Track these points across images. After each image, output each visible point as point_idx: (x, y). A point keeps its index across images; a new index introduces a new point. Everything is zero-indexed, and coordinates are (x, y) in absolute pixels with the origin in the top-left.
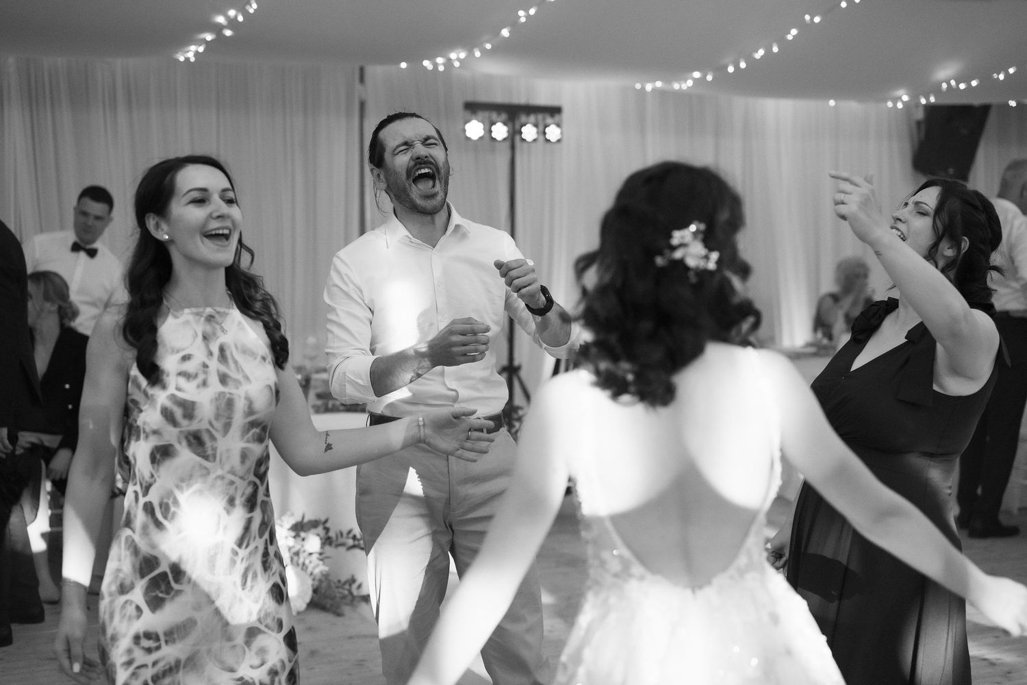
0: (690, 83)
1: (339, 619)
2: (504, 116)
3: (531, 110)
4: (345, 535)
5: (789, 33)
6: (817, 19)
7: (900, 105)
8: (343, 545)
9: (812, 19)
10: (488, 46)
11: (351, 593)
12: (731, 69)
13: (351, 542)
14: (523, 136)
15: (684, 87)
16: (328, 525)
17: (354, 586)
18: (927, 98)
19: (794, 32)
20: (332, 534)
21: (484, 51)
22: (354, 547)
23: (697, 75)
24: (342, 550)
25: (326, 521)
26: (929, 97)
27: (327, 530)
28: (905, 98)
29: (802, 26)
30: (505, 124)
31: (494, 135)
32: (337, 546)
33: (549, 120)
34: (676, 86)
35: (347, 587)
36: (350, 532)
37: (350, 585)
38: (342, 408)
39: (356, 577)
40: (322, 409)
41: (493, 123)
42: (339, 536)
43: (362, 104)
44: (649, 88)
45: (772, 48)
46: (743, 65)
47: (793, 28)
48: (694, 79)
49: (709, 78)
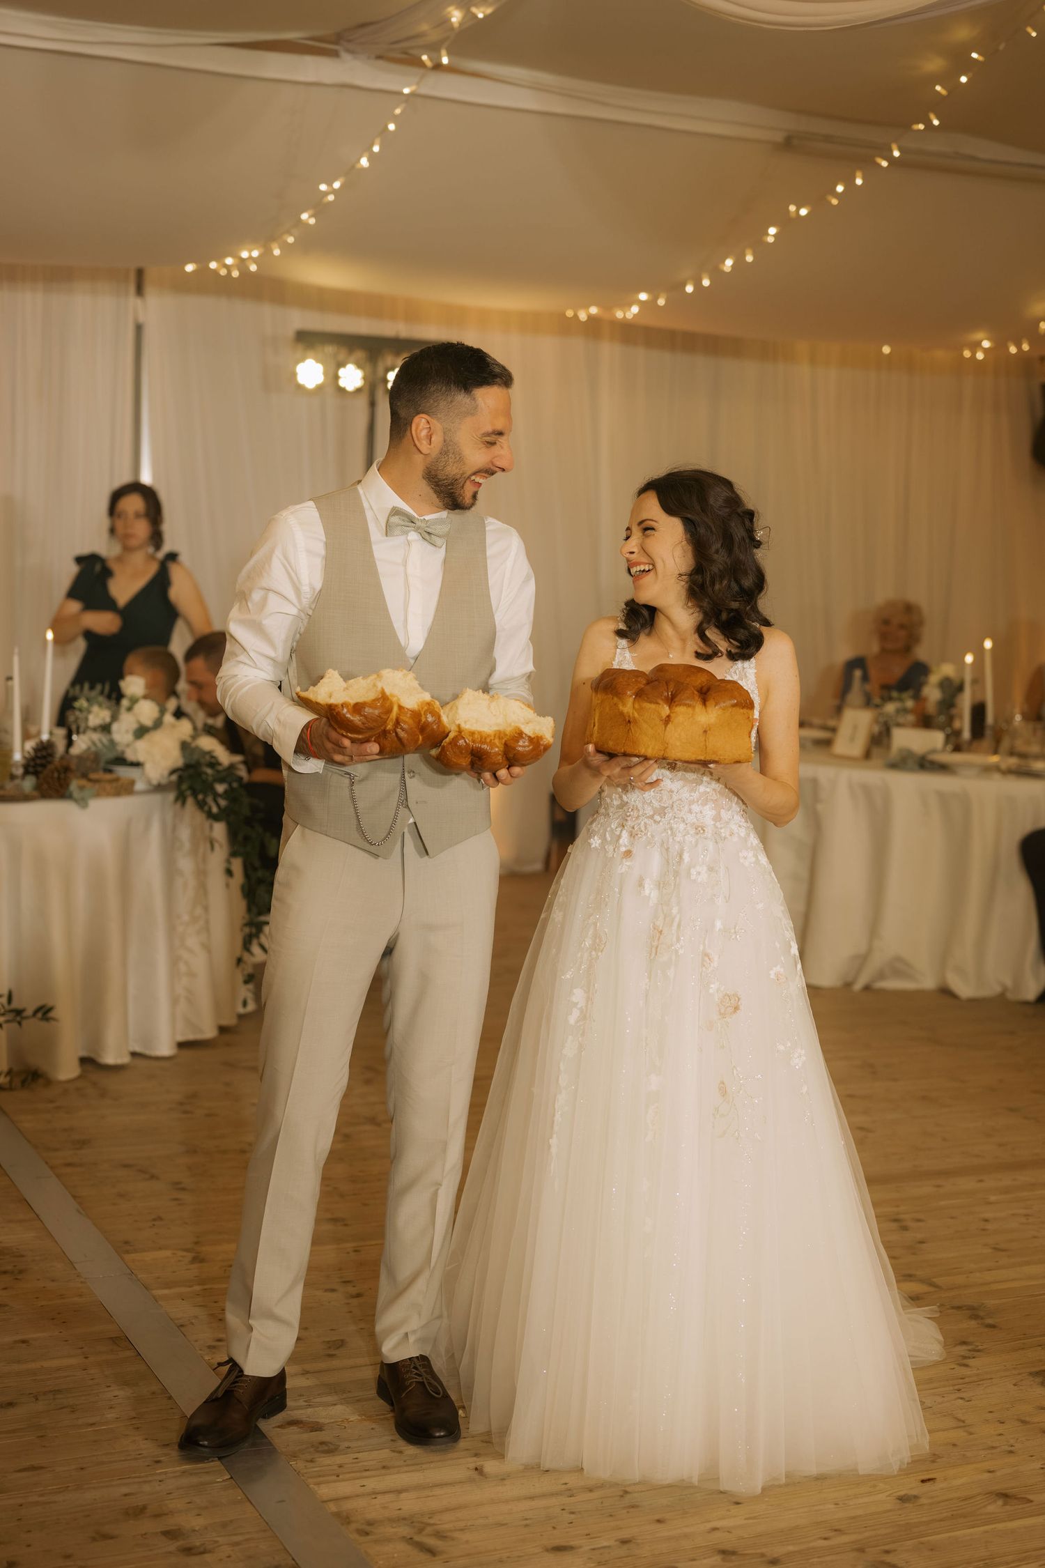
0: (635, 309)
2: (360, 354)
5: (768, 235)
6: (803, 212)
7: (980, 356)
9: (798, 211)
10: (291, 240)
12: (689, 289)
15: (629, 315)
18: (1019, 346)
19: (772, 231)
21: (285, 247)
23: (643, 296)
26: (1021, 344)
28: (986, 344)
29: (784, 221)
30: (359, 366)
31: (342, 383)
34: (619, 315)
41: (341, 364)
43: (139, 329)
44: (583, 316)
45: (745, 256)
46: (706, 283)
47: (773, 225)
48: (641, 303)
49: (661, 302)
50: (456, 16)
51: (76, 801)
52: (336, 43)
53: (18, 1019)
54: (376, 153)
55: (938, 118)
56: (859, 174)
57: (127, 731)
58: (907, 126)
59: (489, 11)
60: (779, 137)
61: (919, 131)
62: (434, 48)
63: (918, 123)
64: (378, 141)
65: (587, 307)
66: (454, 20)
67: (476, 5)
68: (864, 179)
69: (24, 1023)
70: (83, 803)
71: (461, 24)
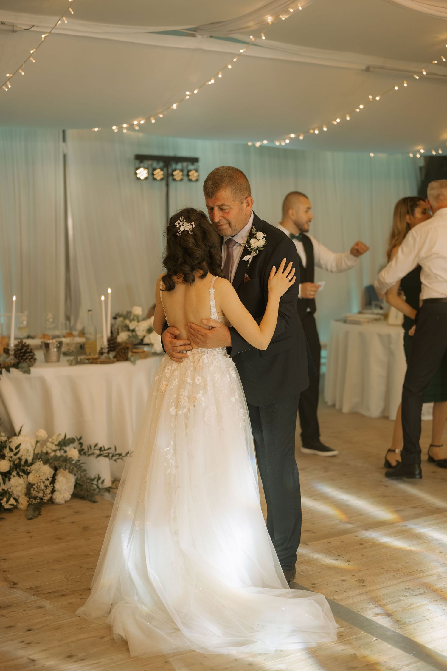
0: (287, 141)
1: (95, 504)
2: (161, 164)
3: (178, 160)
4: (93, 447)
5: (358, 107)
6: (377, 98)
7: (418, 156)
8: (93, 454)
9: (374, 98)
10: (161, 116)
11: (98, 487)
12: (316, 132)
13: (98, 452)
14: (175, 177)
15: (283, 144)
16: (81, 441)
17: (100, 482)
18: (437, 151)
19: (361, 106)
20: (85, 447)
21: (157, 119)
22: (100, 455)
23: (292, 136)
24: (93, 458)
25: (81, 438)
26: (438, 151)
27: (81, 444)
28: (422, 151)
29: (367, 103)
30: (162, 169)
32: (89, 455)
33: (191, 167)
34: (277, 144)
35: (95, 482)
36: (96, 445)
37: (97, 481)
38: (87, 361)
39: (100, 476)
40: (74, 362)
42: (89, 449)
43: (65, 156)
44: (258, 144)
45: (346, 118)
46: (325, 129)
47: (361, 104)
48: (291, 139)
49: (301, 138)
50: (270, 19)
51: (131, 361)
52: (195, 31)
53: (121, 457)
54: (221, 78)
55: (445, 58)
56: (405, 82)
57: (143, 331)
58: (431, 62)
59: (287, 17)
60: (364, 67)
61: (435, 63)
62: (257, 34)
63: (435, 60)
64: (220, 73)
65: (262, 140)
66: (269, 21)
67: (281, 14)
68: (407, 84)
69: (124, 458)
70: (134, 362)
71: (272, 23)
